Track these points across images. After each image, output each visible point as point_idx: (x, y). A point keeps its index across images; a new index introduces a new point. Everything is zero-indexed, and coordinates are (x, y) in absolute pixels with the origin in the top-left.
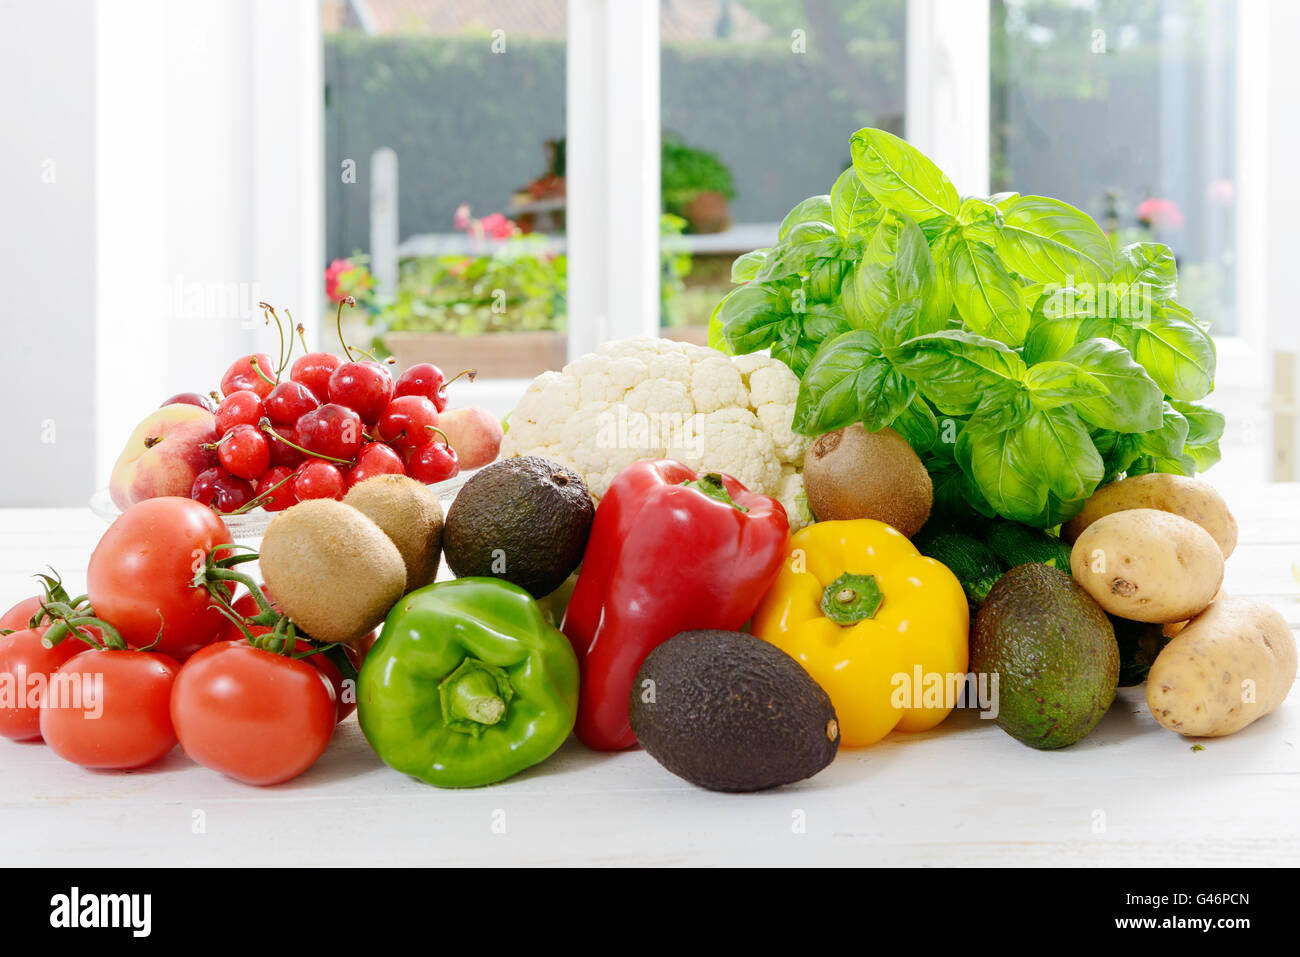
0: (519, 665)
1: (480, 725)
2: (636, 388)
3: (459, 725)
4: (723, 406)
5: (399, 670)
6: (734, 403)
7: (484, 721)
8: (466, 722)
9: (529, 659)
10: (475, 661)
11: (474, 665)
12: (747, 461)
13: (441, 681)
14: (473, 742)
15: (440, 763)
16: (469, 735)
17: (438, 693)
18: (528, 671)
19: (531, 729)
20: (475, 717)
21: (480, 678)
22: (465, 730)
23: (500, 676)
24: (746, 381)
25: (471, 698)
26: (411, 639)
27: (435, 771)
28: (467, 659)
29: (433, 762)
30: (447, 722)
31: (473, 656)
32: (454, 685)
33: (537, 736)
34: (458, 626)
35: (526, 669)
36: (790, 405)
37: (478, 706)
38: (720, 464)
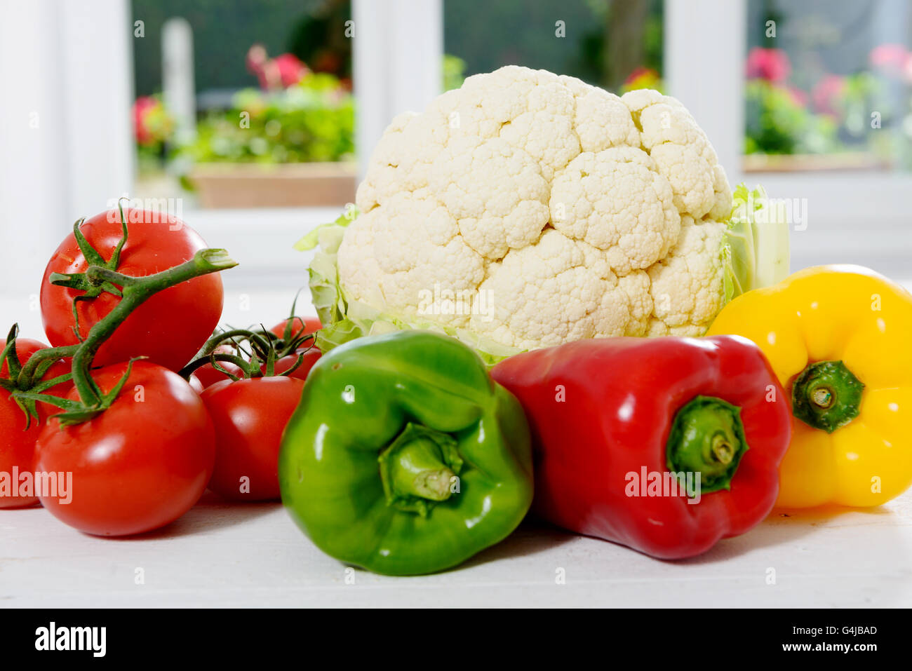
0: (471, 429)
1: (427, 501)
2: (512, 122)
3: (403, 503)
4: (612, 145)
5: (330, 440)
6: (625, 142)
7: (434, 497)
8: (412, 499)
9: (481, 423)
10: (418, 427)
11: (416, 431)
12: (644, 205)
13: (379, 452)
14: (420, 522)
15: (386, 547)
16: (414, 514)
17: (379, 465)
18: (481, 436)
19: (487, 503)
20: (422, 492)
21: (423, 446)
22: (410, 508)
23: (447, 444)
24: (636, 117)
25: (416, 470)
26: (343, 404)
27: (383, 557)
28: (409, 425)
29: (378, 548)
30: (390, 500)
31: (416, 420)
32: (395, 456)
33: (493, 511)
34: (399, 386)
35: (478, 435)
36: (689, 145)
37: (425, 479)
38: (614, 208)
